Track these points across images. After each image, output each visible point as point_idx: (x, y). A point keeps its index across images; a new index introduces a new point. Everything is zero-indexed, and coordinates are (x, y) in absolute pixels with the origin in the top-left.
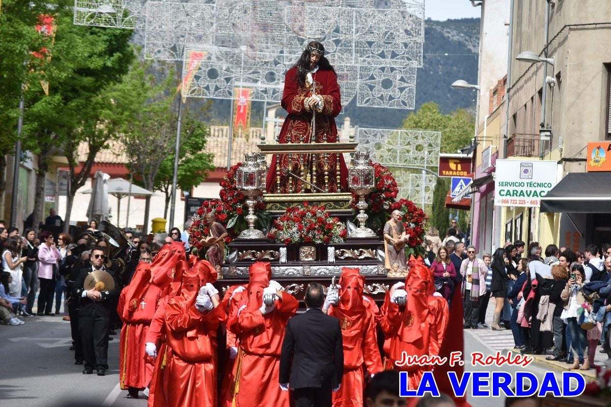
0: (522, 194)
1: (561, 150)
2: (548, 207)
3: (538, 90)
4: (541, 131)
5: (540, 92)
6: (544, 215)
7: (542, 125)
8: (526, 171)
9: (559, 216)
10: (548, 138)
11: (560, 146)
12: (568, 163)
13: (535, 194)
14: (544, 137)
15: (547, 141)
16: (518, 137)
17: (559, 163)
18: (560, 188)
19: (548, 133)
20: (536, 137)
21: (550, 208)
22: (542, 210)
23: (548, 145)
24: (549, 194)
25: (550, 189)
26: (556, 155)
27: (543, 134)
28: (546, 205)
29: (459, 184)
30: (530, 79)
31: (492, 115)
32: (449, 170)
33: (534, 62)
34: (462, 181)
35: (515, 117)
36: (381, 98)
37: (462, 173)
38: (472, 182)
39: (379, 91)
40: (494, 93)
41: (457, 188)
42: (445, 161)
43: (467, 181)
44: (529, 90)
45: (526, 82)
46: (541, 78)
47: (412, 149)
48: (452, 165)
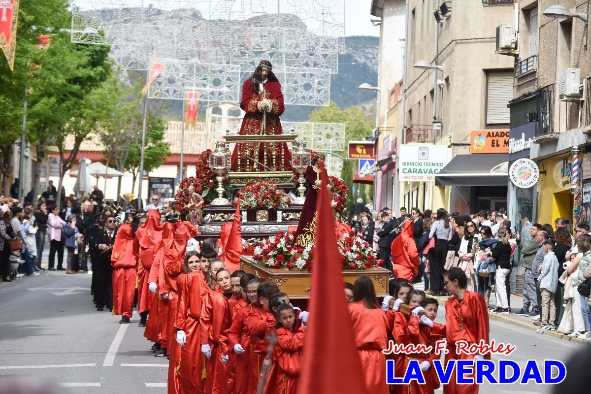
0: (420, 171)
1: (450, 137)
2: (441, 182)
3: (430, 90)
4: (434, 122)
5: (432, 92)
6: (437, 189)
7: (435, 118)
8: (423, 154)
9: (449, 189)
10: (440, 128)
11: (450, 134)
12: (456, 147)
13: (431, 171)
14: (436, 127)
15: (438, 131)
16: (415, 127)
17: (449, 147)
18: (450, 167)
19: (440, 124)
20: (429, 127)
21: (442, 182)
22: (437, 183)
23: (440, 133)
24: (441, 172)
25: (442, 168)
26: (446, 140)
27: (435, 124)
28: (439, 180)
29: (365, 164)
30: (423, 82)
31: (391, 110)
32: (357, 153)
33: (426, 68)
34: (367, 162)
35: (410, 111)
36: (303, 98)
37: (366, 156)
38: (376, 163)
39: (302, 93)
40: (392, 93)
41: (364, 167)
42: (353, 146)
43: (371, 163)
44: (423, 90)
45: (420, 84)
46: (432, 81)
47: (323, 137)
48: (359, 150)
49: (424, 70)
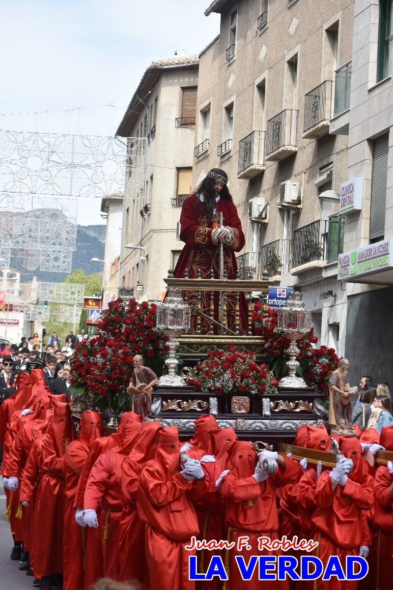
1: (148, 295)
3: (136, 263)
4: (137, 286)
5: (137, 265)
7: (138, 283)
10: (141, 289)
12: (152, 302)
14: (139, 288)
15: (140, 291)
19: (142, 287)
23: (141, 293)
26: (145, 298)
27: (139, 287)
29: (94, 313)
30: (132, 258)
31: (112, 276)
32: (89, 305)
33: (135, 249)
34: (95, 311)
35: (124, 277)
36: (53, 266)
37: (95, 307)
38: (101, 312)
39: (52, 263)
40: (113, 265)
41: (93, 315)
42: (86, 300)
43: (98, 311)
44: (132, 263)
45: (130, 259)
46: (138, 258)
47: (69, 293)
48: (90, 303)
49: (132, 250)
